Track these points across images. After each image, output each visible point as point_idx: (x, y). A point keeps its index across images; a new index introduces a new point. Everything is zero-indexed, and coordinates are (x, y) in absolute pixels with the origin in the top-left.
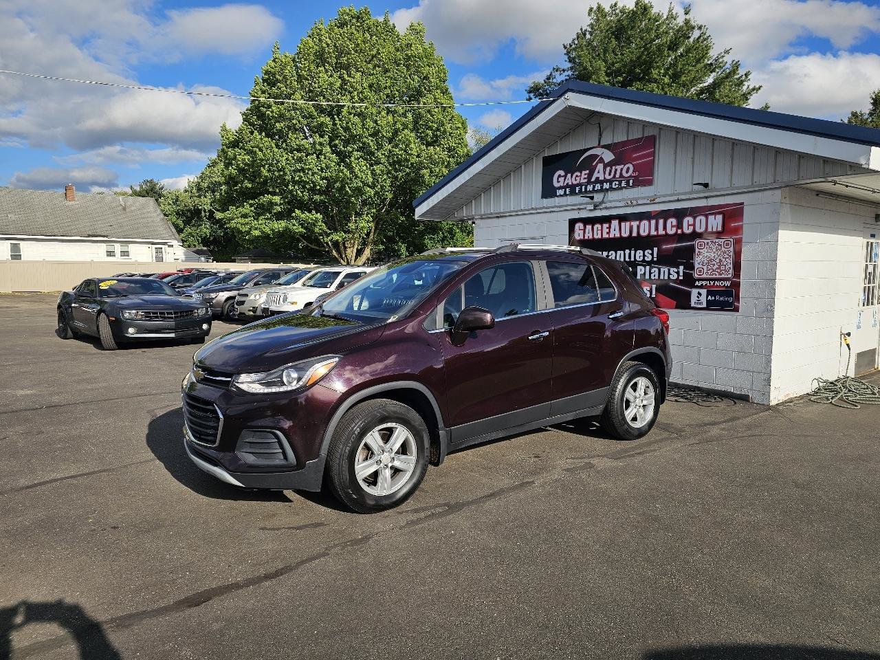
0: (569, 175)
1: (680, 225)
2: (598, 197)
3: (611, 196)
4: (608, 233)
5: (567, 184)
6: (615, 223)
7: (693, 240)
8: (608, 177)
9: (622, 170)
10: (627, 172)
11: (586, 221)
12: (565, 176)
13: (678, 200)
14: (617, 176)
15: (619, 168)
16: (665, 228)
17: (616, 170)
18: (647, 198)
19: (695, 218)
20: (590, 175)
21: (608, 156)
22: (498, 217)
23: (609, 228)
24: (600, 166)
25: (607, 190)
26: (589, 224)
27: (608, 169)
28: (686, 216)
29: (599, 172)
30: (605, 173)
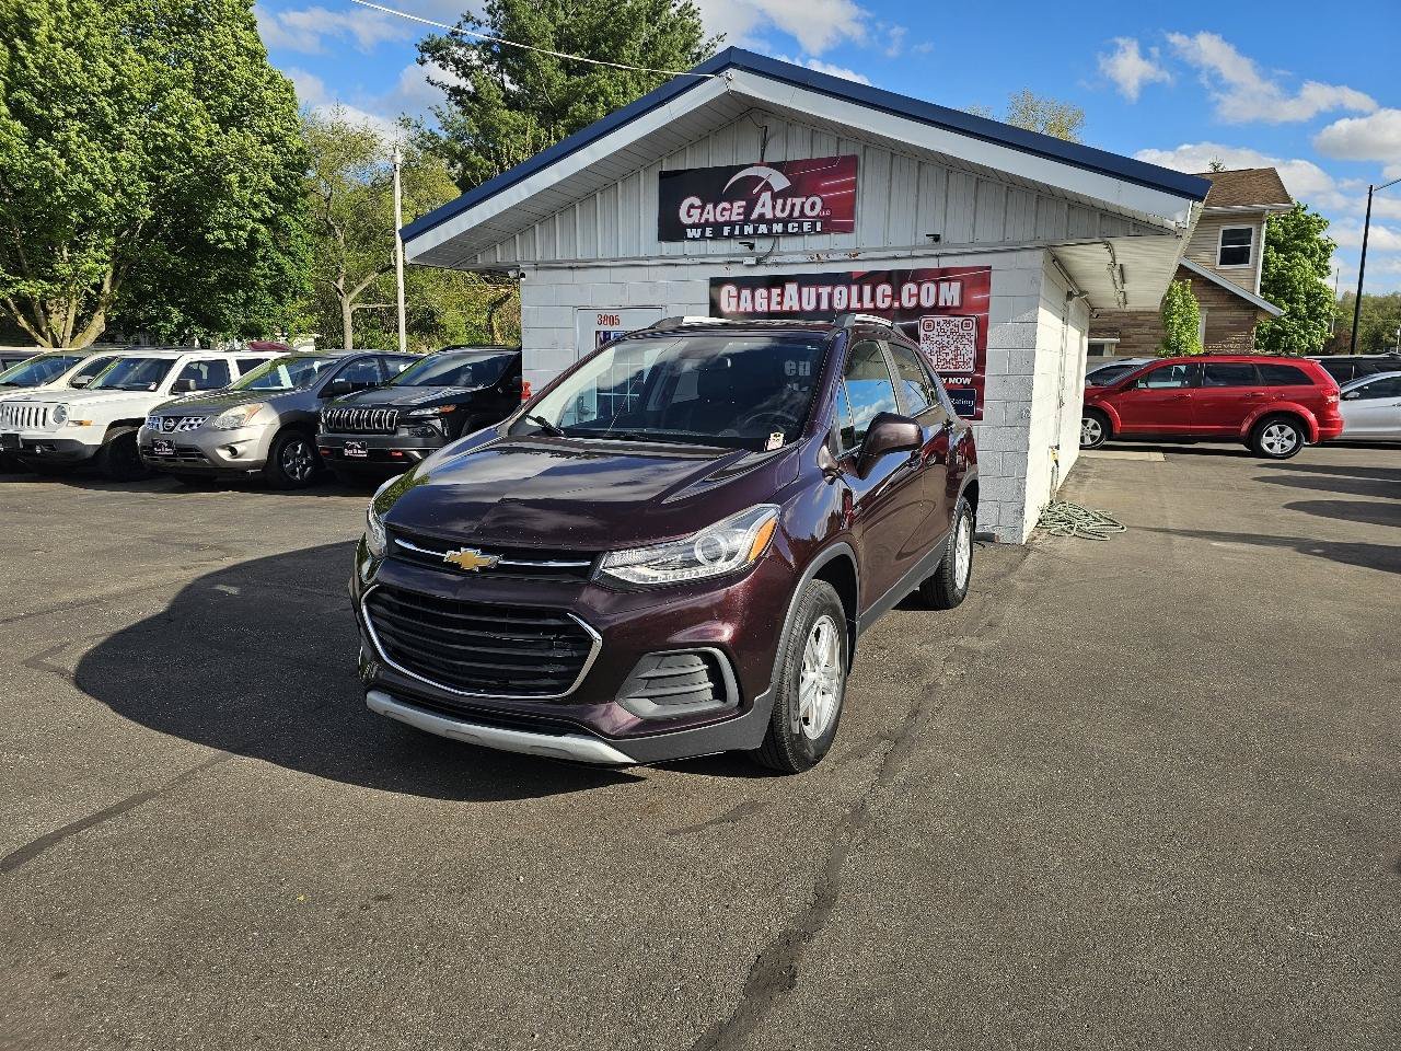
0: (710, 207)
1: (896, 295)
2: (762, 246)
3: (786, 244)
4: (781, 303)
5: (707, 220)
6: (791, 288)
7: (917, 317)
8: (779, 214)
9: (803, 203)
10: (813, 208)
11: (741, 283)
12: (703, 208)
13: (895, 258)
14: (796, 213)
15: (798, 201)
16: (873, 298)
17: (793, 205)
18: (846, 251)
19: (919, 286)
20: (749, 210)
21: (780, 182)
22: (571, 268)
23: (782, 295)
24: (767, 196)
25: (777, 236)
26: (746, 287)
27: (780, 202)
28: (906, 281)
29: (764, 205)
30: (774, 207)
